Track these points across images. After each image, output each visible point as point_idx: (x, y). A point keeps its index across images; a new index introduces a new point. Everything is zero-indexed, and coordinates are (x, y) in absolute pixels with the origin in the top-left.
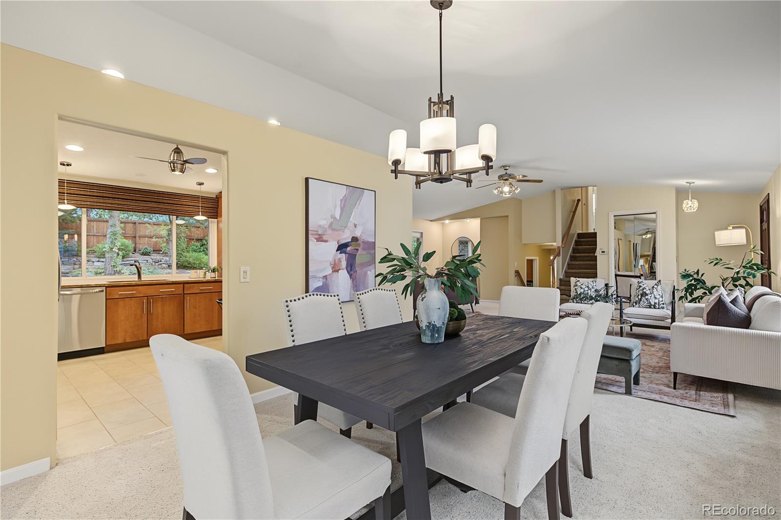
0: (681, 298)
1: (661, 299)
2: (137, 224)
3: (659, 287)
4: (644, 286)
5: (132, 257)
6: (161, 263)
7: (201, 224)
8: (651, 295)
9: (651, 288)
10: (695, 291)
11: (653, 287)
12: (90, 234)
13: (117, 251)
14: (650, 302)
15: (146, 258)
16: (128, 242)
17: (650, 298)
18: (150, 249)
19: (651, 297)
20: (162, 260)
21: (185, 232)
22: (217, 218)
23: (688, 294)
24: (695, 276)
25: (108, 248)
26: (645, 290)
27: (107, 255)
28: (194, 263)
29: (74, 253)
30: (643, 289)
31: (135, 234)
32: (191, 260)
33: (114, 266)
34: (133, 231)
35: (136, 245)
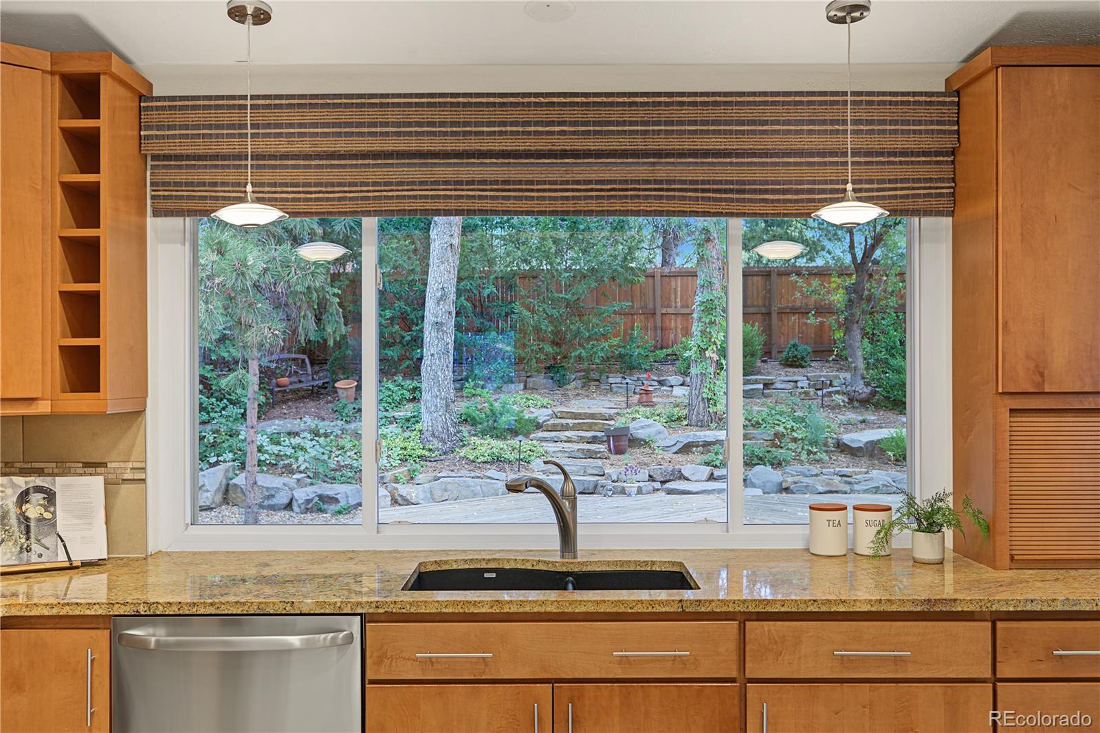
2: (774, 277)
5: (759, 373)
6: (831, 389)
12: (670, 311)
13: (715, 357)
15: (794, 374)
18: (804, 349)
20: (835, 383)
22: (952, 214)
25: (695, 349)
27: (695, 370)
29: (633, 362)
31: (770, 308)
33: (709, 400)
34: (765, 298)
35: (770, 336)
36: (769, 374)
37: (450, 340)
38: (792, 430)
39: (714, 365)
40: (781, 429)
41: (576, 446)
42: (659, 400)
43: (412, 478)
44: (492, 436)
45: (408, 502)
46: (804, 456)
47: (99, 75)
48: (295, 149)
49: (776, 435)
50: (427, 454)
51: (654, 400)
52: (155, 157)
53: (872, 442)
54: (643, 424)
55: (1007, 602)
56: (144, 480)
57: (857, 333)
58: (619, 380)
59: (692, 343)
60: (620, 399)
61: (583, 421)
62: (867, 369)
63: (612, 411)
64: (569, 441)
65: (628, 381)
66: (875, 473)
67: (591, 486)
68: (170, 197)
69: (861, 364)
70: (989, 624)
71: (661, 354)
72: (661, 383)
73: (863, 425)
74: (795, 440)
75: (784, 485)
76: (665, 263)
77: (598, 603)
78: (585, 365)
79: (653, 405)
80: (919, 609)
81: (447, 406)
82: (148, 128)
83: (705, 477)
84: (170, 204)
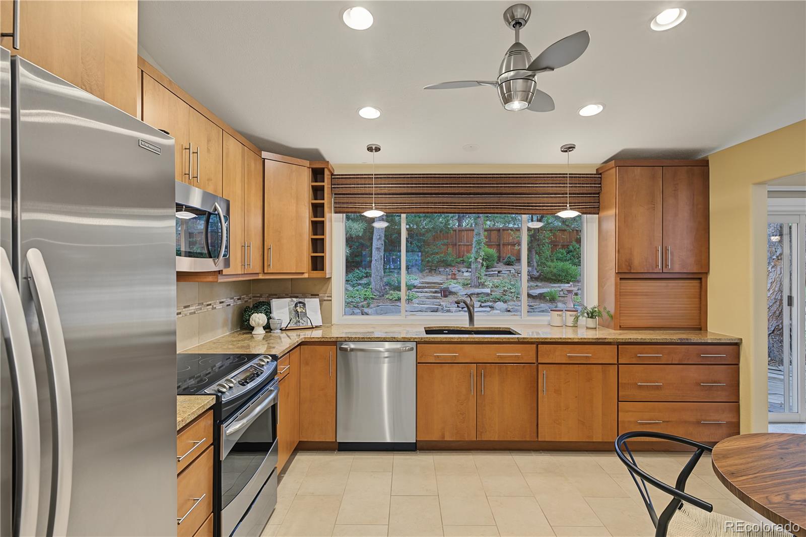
2: (501, 231)
5: (495, 267)
7: (568, 226)
12: (462, 244)
13: (481, 261)
15: (509, 268)
16: (493, 251)
18: (513, 258)
21: (548, 238)
22: (598, 214)
25: (474, 258)
27: (473, 266)
28: (559, 275)
29: (448, 263)
31: (500, 243)
32: (555, 271)
33: (479, 277)
34: (497, 239)
35: (500, 254)
36: (500, 268)
37: (382, 254)
38: (510, 289)
39: (480, 264)
40: (506, 288)
41: (430, 294)
42: (459, 277)
43: (369, 306)
44: (397, 290)
45: (367, 314)
46: (515, 299)
47: (324, 168)
48: (383, 192)
49: (504, 291)
50: (374, 297)
51: (457, 277)
52: (335, 194)
53: (540, 293)
54: (454, 286)
55: (622, 339)
56: (331, 300)
57: (534, 253)
58: (443, 270)
59: (472, 256)
60: (444, 277)
61: (430, 285)
62: (538, 266)
63: (441, 282)
64: (426, 292)
65: (447, 270)
66: (542, 305)
67: (436, 309)
68: (340, 207)
69: (535, 264)
70: (616, 346)
71: (459, 260)
72: (459, 271)
73: (537, 287)
74: (512, 293)
75: (508, 309)
76: (459, 225)
77: (497, 338)
78: (430, 264)
79: (457, 279)
80: (594, 341)
81: (381, 279)
82: (334, 185)
83: (478, 306)
84: (341, 210)
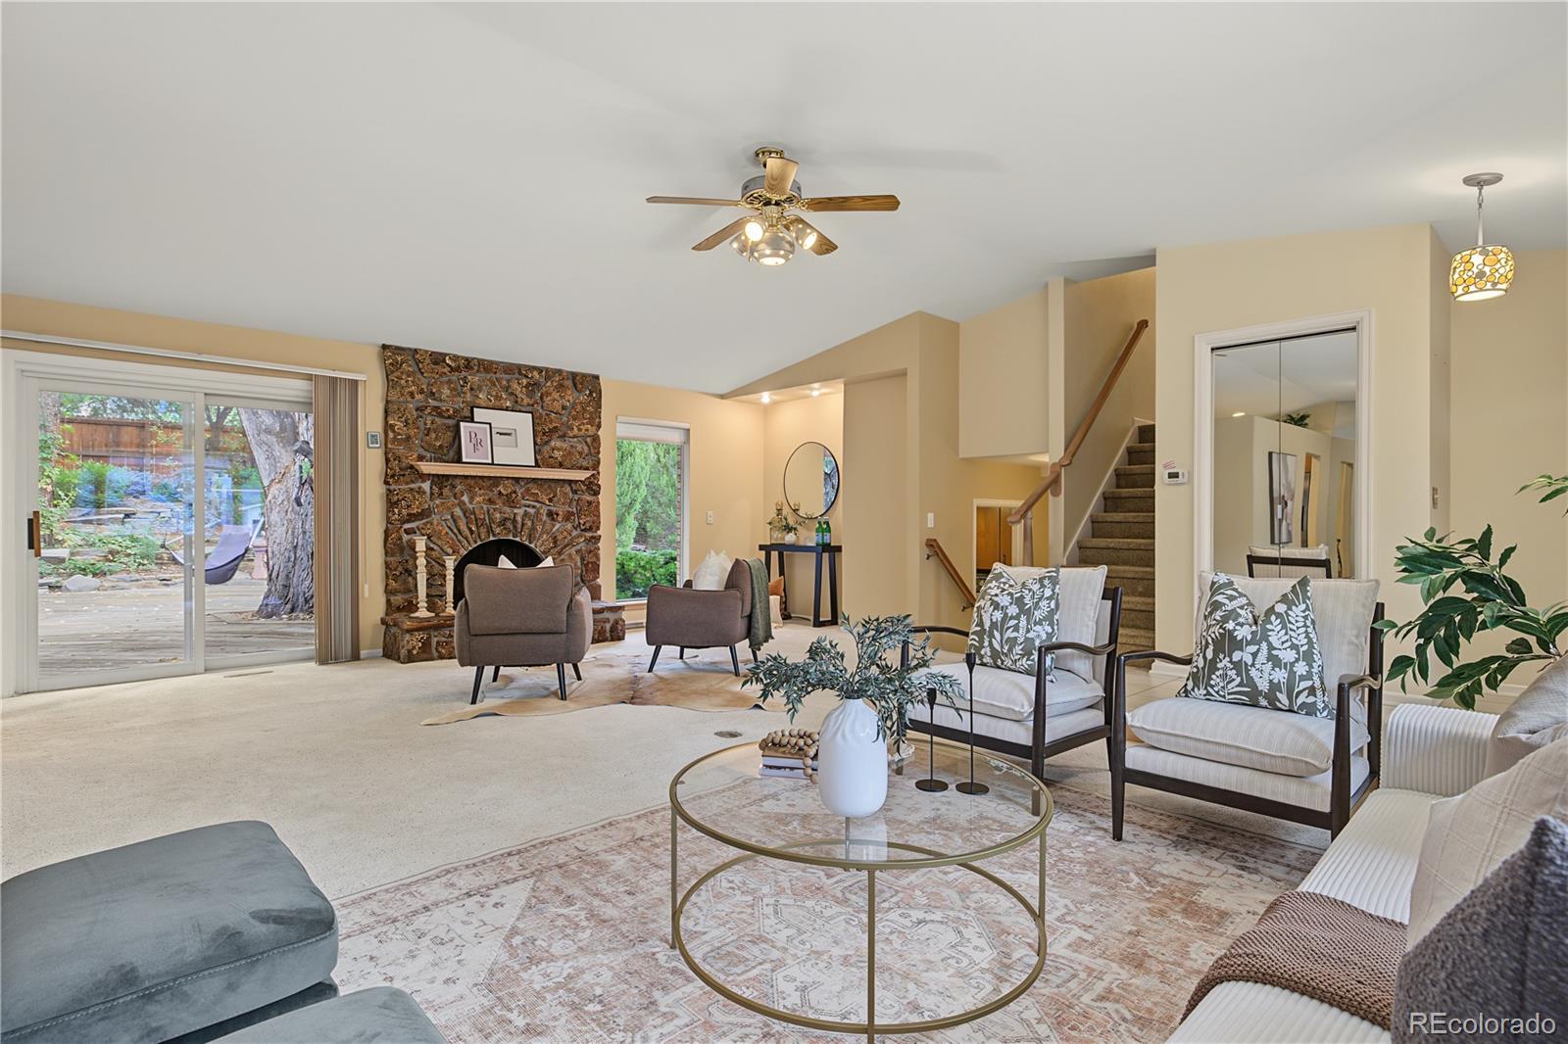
0: (1402, 663)
1: (1301, 668)
3: (1298, 610)
4: (1230, 606)
8: (1253, 648)
9: (1260, 611)
10: (1468, 638)
11: (1271, 611)
14: (1250, 679)
17: (1249, 660)
19: (1255, 655)
23: (1431, 649)
24: (1471, 562)
26: (1230, 625)
30: (1225, 619)
